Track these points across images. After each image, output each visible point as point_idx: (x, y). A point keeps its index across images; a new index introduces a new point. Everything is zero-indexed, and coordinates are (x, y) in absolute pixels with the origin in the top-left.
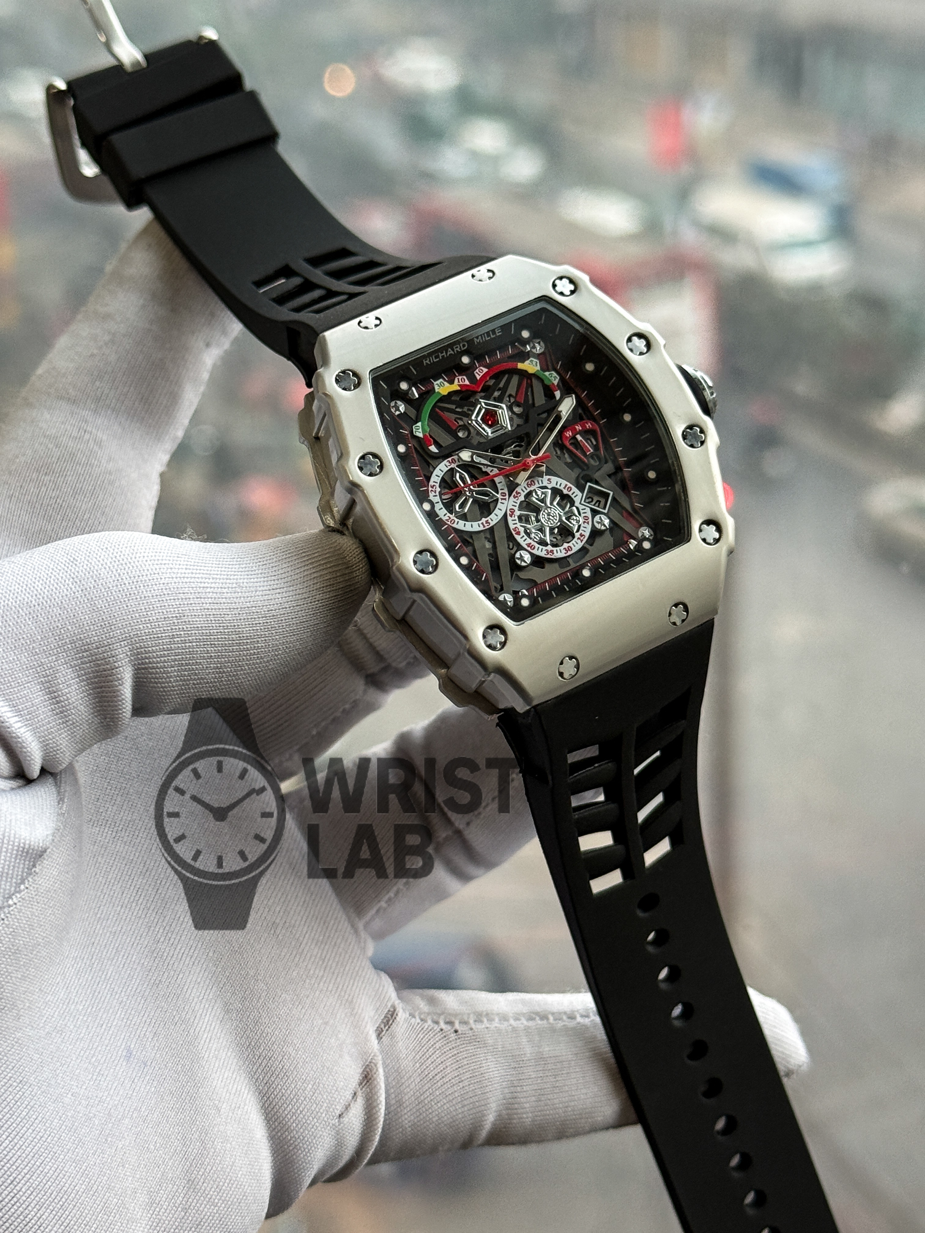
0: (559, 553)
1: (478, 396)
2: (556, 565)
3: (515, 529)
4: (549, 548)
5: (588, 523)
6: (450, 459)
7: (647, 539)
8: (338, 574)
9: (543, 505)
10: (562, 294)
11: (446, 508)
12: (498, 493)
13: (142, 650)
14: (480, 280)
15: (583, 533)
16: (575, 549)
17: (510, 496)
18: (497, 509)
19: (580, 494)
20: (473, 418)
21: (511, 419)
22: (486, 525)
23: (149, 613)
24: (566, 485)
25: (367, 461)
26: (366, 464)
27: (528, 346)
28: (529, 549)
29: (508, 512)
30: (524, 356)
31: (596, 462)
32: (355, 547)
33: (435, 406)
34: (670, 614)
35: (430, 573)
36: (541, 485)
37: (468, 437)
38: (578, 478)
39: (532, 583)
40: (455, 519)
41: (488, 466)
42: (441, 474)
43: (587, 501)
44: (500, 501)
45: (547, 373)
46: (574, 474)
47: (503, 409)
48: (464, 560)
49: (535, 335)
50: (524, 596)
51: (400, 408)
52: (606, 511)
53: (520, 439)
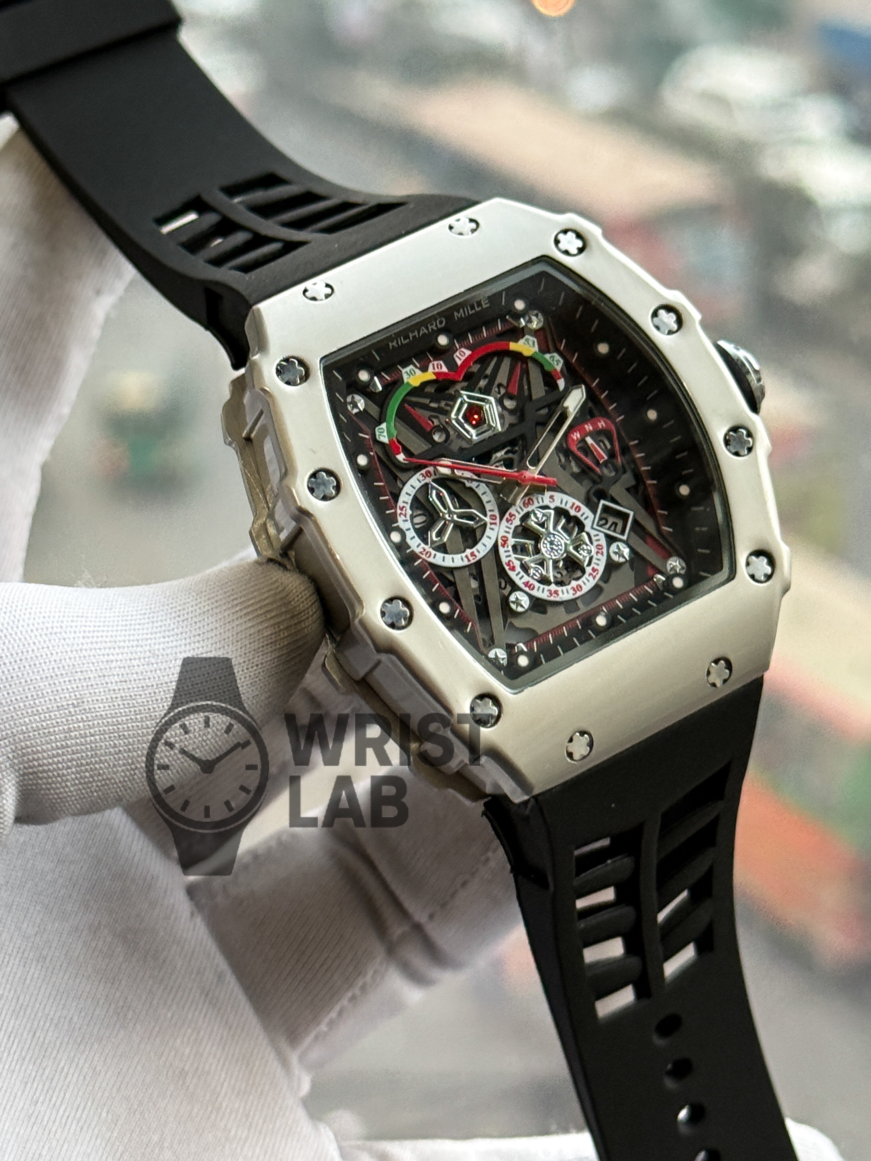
0: (566, 594)
1: (458, 386)
2: (562, 609)
3: (508, 564)
4: (553, 587)
5: (602, 554)
6: (423, 471)
7: (677, 575)
8: (282, 627)
9: (544, 530)
10: (566, 253)
11: (419, 537)
12: (485, 515)
13: (29, 750)
14: (461, 234)
15: (596, 567)
16: (586, 589)
17: (501, 519)
18: (485, 537)
19: (591, 515)
20: (453, 416)
21: (501, 416)
22: (471, 558)
23: (37, 702)
24: (574, 504)
25: (319, 481)
26: (318, 485)
27: (522, 320)
28: (527, 589)
29: (500, 542)
30: (517, 333)
31: (610, 472)
32: (303, 588)
33: (404, 401)
34: (709, 673)
35: (403, 628)
36: (541, 504)
37: (446, 441)
38: (588, 492)
39: (532, 635)
40: (431, 550)
41: (472, 480)
42: (413, 492)
43: (601, 523)
44: (489, 526)
45: (547, 356)
46: (582, 490)
47: (491, 403)
48: (444, 608)
49: (532, 305)
50: (522, 652)
51: (359, 405)
52: (625, 538)
53: (512, 443)
